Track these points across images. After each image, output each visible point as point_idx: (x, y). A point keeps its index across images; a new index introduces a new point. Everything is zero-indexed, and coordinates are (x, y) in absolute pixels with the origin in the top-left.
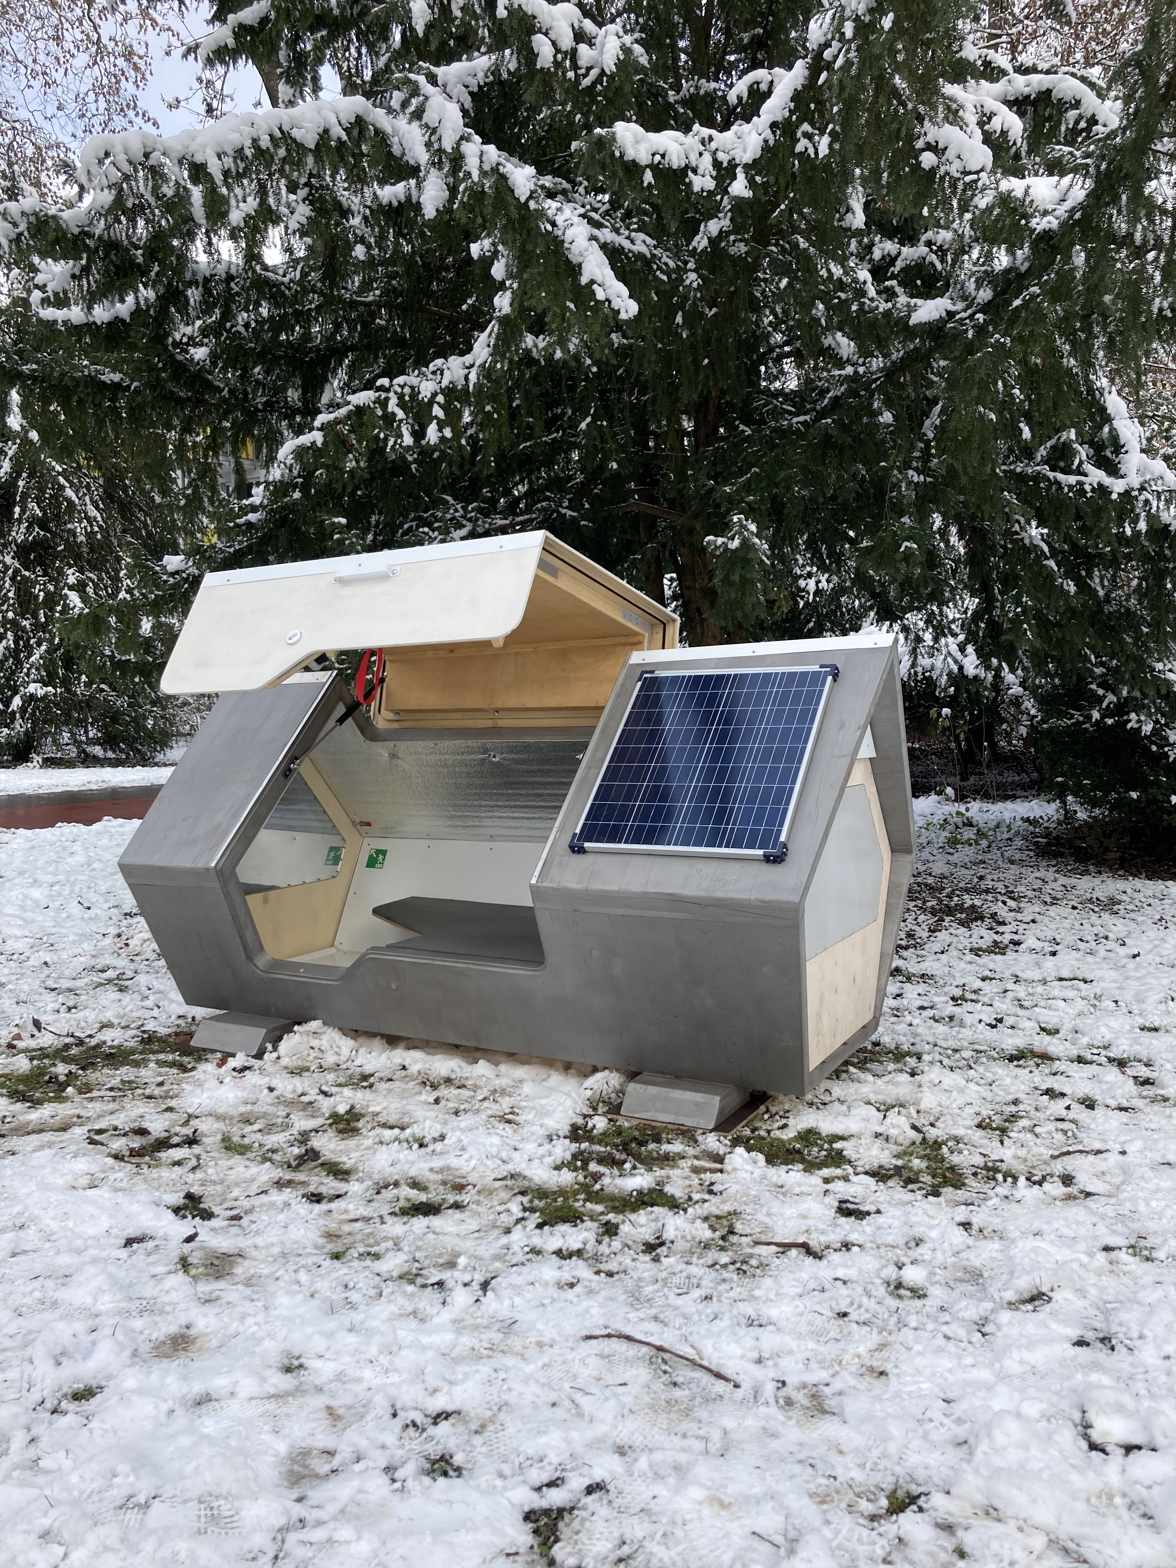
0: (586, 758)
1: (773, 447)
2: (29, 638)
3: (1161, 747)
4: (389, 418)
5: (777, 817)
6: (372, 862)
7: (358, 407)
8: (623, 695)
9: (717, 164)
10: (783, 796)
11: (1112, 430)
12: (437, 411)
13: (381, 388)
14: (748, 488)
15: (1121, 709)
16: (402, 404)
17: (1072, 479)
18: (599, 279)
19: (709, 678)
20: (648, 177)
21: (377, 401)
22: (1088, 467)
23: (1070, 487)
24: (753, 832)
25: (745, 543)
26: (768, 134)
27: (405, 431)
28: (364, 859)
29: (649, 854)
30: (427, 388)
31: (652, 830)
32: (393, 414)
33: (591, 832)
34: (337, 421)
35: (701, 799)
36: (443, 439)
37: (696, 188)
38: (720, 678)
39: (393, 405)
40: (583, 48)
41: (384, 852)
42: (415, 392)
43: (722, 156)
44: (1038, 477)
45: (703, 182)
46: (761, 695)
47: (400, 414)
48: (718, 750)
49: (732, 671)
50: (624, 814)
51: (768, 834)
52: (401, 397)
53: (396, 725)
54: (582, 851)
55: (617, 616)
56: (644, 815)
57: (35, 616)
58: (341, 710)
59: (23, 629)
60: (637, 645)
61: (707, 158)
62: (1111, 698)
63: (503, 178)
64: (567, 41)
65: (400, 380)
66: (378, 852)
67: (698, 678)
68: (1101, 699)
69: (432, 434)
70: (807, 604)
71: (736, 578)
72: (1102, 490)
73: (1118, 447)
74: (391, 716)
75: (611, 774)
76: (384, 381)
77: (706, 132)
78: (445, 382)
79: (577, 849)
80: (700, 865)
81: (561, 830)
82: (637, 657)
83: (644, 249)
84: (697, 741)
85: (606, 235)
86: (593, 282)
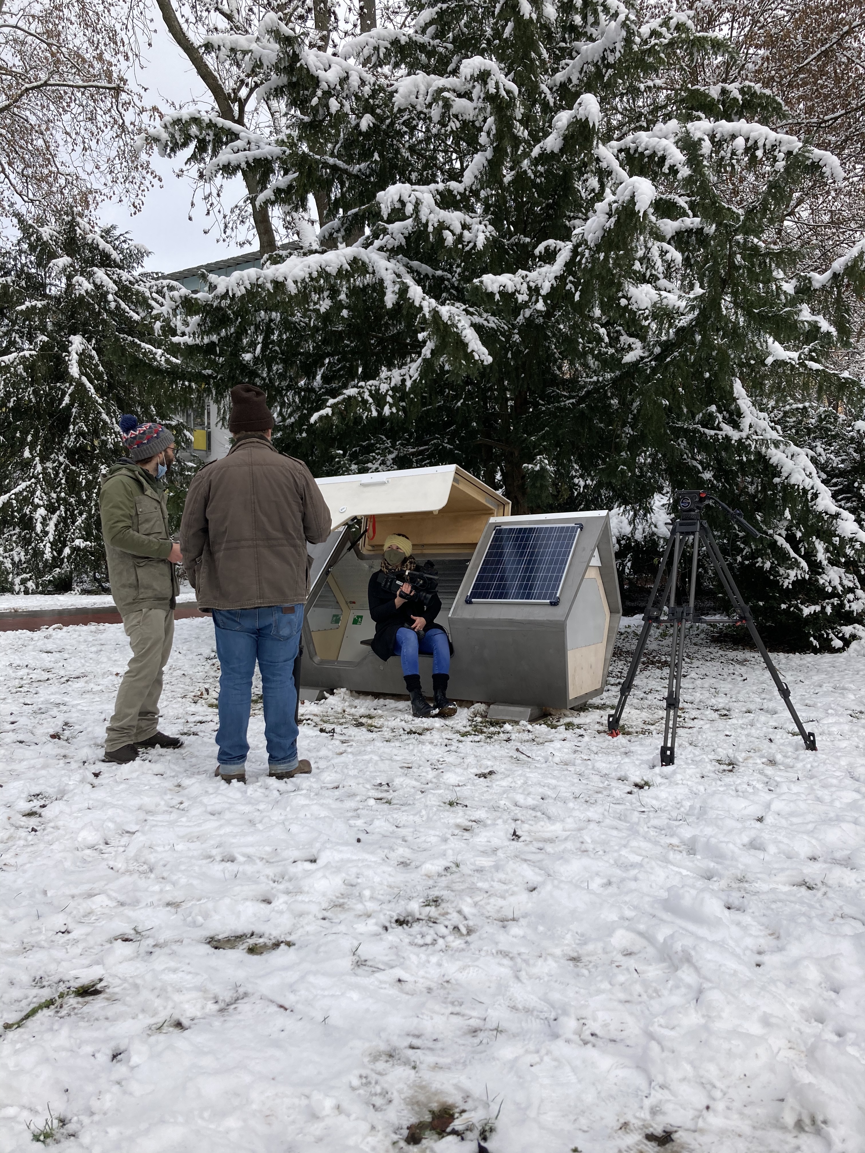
0: (471, 565)
1: (556, 417)
2: (74, 510)
3: (775, 577)
4: (365, 402)
5: (556, 587)
6: (355, 622)
7: (349, 397)
8: (487, 537)
9: (529, 288)
10: (558, 579)
11: (737, 405)
12: (389, 399)
13: (362, 387)
14: (543, 438)
15: (753, 556)
16: (371, 395)
17: (712, 432)
18: (476, 349)
19: (526, 529)
20: (497, 297)
21: (359, 393)
22: (723, 426)
23: (711, 436)
24: (546, 594)
25: (543, 469)
26: (553, 282)
27: (373, 408)
28: (351, 620)
29: (501, 603)
30: (384, 388)
31: (502, 593)
32: (367, 401)
33: (474, 595)
34: (338, 403)
35: (520, 589)
36: (392, 413)
37: (520, 301)
38: (531, 529)
39: (366, 396)
40: (466, 232)
41: (361, 617)
42: (378, 390)
43: (532, 284)
44: (696, 431)
45: (522, 298)
46: (549, 537)
47: (371, 400)
48: (527, 568)
49: (536, 526)
50: (488, 587)
51: (551, 594)
52: (370, 391)
53: (372, 553)
54: (471, 603)
55: (483, 501)
56: (498, 587)
57: (78, 495)
58: (349, 544)
59: (70, 504)
60: (492, 514)
61: (525, 285)
62: (747, 549)
63: (437, 312)
64: (458, 230)
65: (371, 382)
66: (358, 617)
67: (521, 529)
68: (742, 550)
69: (387, 411)
70: (579, 494)
71: (538, 485)
72: (727, 438)
73: (740, 414)
74: (370, 548)
75: (483, 570)
76: (362, 384)
77: (524, 273)
78: (392, 385)
79: (468, 602)
80: (522, 607)
81: (461, 595)
82: (492, 520)
83: (494, 326)
84: (518, 564)
85: (476, 319)
86: (473, 351)
